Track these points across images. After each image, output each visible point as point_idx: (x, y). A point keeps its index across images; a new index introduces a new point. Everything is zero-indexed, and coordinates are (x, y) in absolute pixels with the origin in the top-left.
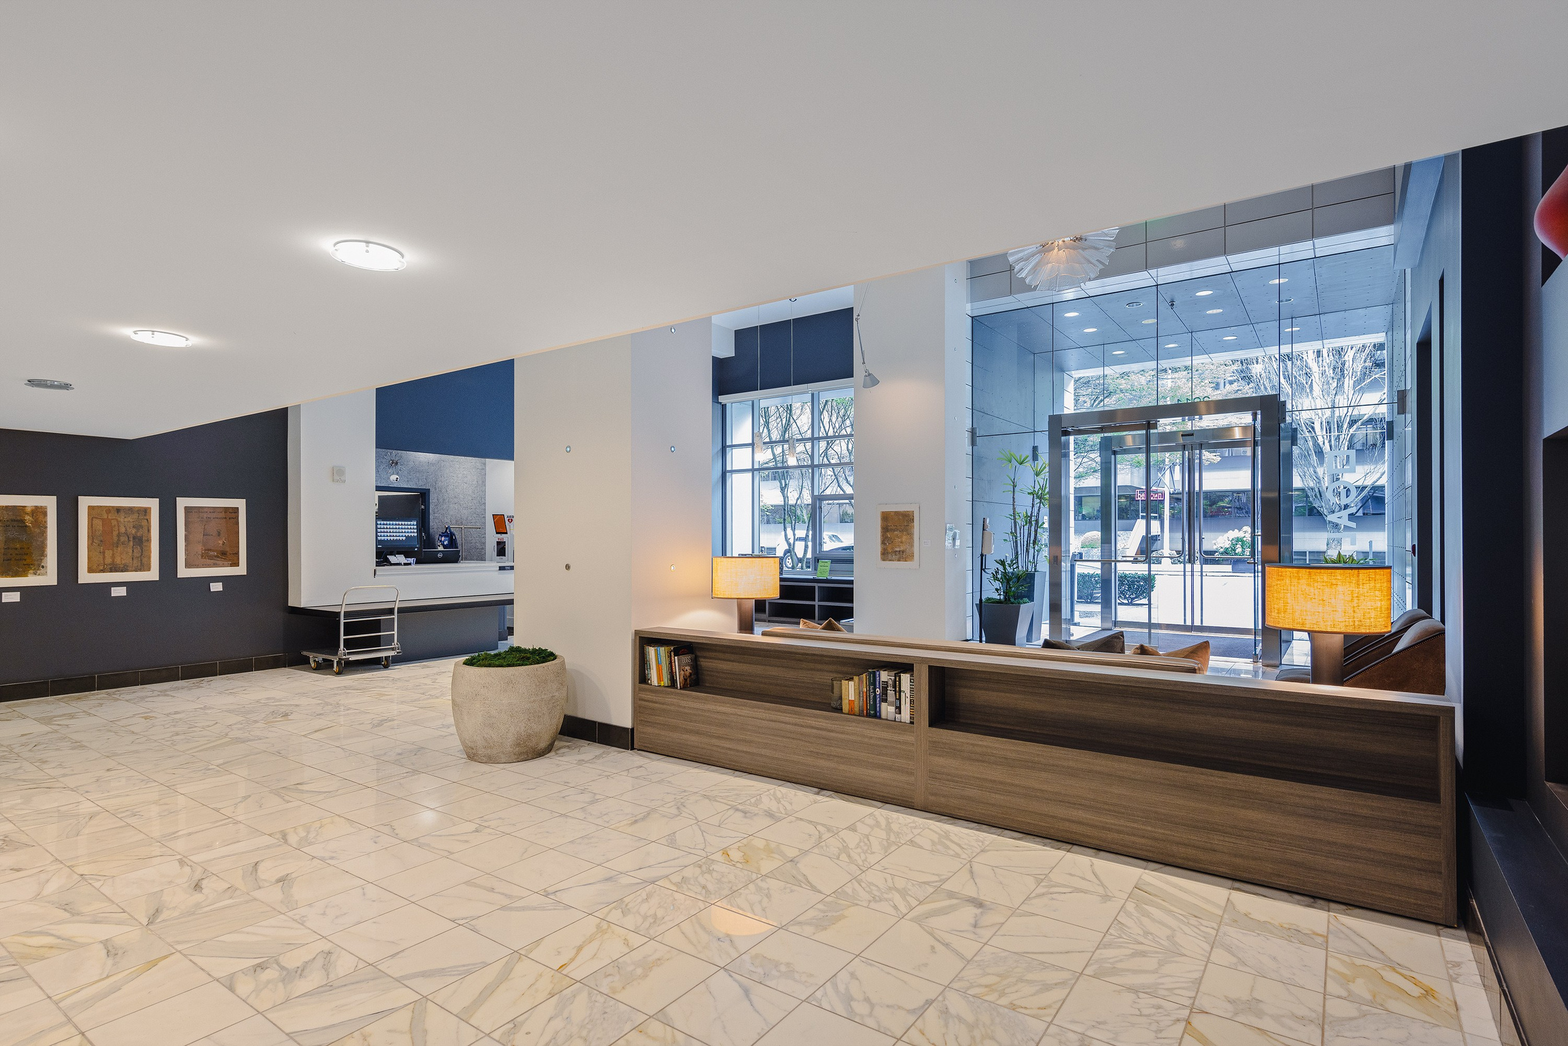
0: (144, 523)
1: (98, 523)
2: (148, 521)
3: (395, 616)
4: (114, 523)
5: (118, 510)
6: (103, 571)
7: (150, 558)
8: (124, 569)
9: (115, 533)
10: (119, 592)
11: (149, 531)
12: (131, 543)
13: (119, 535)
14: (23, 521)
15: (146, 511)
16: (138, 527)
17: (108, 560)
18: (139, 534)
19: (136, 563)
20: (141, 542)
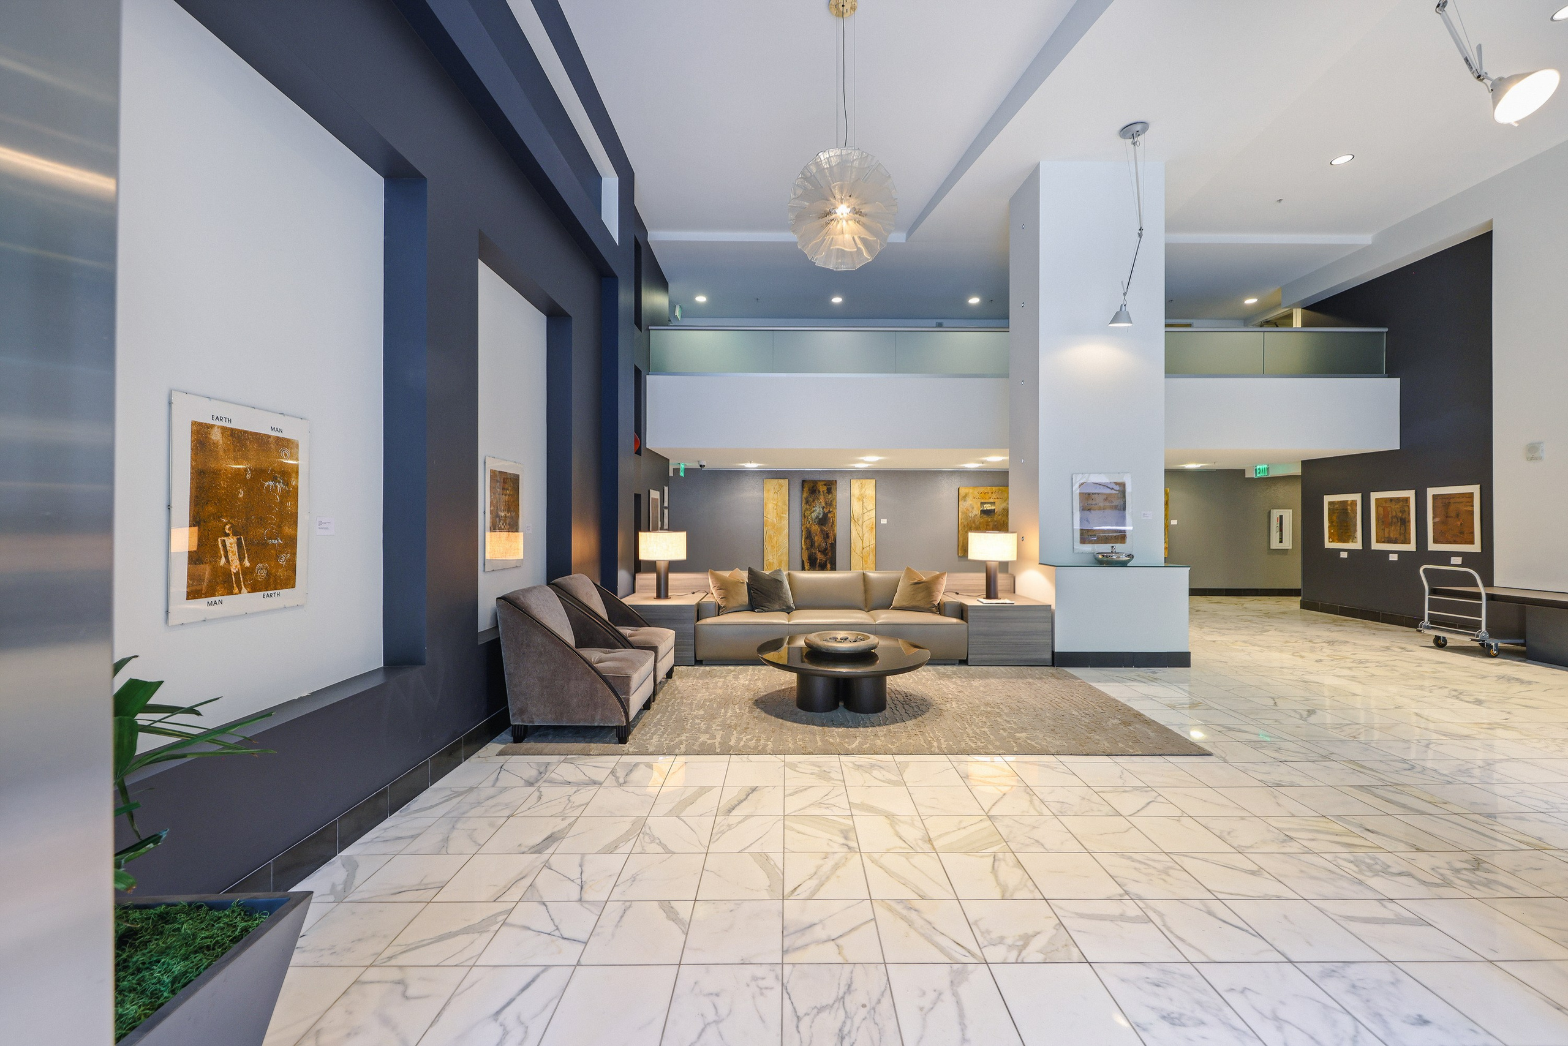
0: (1406, 509)
1: (1381, 509)
2: (1409, 507)
3: (1484, 602)
4: (1389, 509)
5: (1391, 500)
6: (1384, 542)
7: (1410, 534)
8: (1396, 542)
9: (1390, 516)
10: (1393, 557)
11: (1409, 514)
12: (1399, 523)
13: (1392, 518)
14: (1347, 509)
15: (1407, 500)
16: (1403, 512)
17: (1387, 535)
18: (1403, 517)
19: (1402, 538)
20: (1405, 522)
